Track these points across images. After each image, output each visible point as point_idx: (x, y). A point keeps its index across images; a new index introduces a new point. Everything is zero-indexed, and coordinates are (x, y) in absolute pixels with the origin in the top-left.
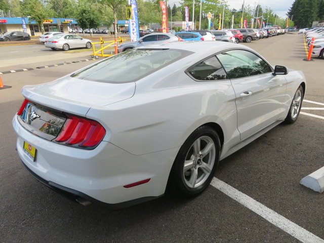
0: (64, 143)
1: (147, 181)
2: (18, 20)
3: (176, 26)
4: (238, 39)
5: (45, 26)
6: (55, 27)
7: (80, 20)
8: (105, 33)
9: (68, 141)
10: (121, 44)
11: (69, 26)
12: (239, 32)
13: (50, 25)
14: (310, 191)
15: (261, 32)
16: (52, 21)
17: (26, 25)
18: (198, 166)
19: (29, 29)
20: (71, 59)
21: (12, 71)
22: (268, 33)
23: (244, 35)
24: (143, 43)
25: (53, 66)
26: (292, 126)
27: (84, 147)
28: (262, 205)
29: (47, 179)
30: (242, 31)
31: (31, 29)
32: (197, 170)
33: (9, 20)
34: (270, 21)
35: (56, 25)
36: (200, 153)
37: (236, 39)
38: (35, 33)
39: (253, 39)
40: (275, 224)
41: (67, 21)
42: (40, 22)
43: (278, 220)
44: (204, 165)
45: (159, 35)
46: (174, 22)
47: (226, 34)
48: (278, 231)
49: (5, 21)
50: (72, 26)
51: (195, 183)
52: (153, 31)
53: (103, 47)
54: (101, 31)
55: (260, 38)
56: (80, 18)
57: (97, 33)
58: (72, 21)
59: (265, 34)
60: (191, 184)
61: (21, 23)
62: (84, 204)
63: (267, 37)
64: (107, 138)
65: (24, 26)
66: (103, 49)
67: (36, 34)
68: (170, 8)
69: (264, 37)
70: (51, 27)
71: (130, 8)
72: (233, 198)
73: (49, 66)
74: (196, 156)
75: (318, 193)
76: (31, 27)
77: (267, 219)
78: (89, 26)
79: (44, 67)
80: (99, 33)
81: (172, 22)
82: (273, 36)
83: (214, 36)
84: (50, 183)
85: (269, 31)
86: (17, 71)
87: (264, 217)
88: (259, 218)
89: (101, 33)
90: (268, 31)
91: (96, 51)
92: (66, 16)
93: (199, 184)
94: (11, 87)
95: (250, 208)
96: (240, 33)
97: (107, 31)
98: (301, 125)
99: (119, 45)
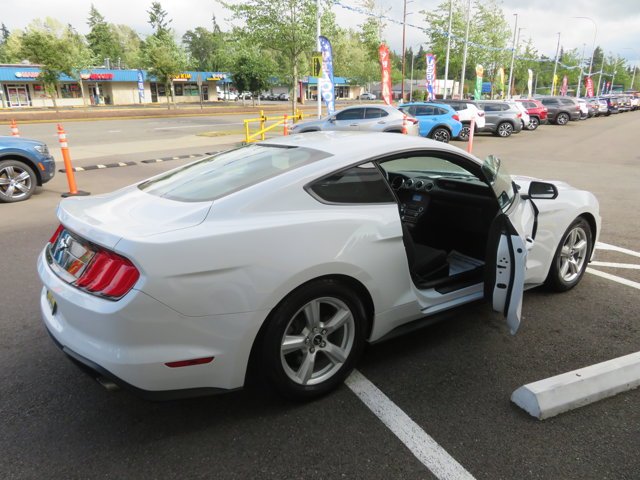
0: (99, 293)
1: (208, 360)
2: (132, 74)
3: (420, 89)
4: (537, 117)
5: (177, 85)
6: (194, 87)
7: (237, 76)
8: (284, 100)
9: (105, 291)
10: (299, 123)
11: (220, 85)
12: (539, 105)
13: (186, 84)
14: (522, 413)
15: (593, 104)
16: (191, 76)
17: (145, 83)
18: (317, 349)
19: (149, 91)
20: (207, 147)
21: (99, 166)
22: (610, 107)
23: (549, 111)
24: (337, 122)
25: (171, 159)
26: (562, 297)
27: (106, 297)
28: (417, 428)
29: (63, 343)
30: (545, 102)
31: (152, 91)
32: (315, 354)
33: (118, 75)
34: (620, 81)
35: (195, 84)
36: (322, 325)
37: (531, 117)
38: (158, 98)
39: (571, 117)
40: (421, 459)
41: (217, 76)
42: (165, 79)
43: (432, 453)
44: (329, 347)
45: (368, 109)
46: (419, 81)
47: (508, 108)
48: (420, 472)
49: (110, 76)
50: (224, 86)
51: (308, 377)
52: (374, 97)
53: (265, 127)
54: (276, 95)
55: (590, 116)
56: (237, 72)
57: (268, 99)
58: (225, 76)
59: (603, 107)
60: (300, 377)
61: (135, 79)
62: (108, 386)
63: (607, 114)
64: (139, 284)
65: (141, 85)
66: (264, 130)
67: (162, 100)
68: (412, 53)
69: (599, 115)
70: (186, 87)
71: (319, 58)
72: (373, 410)
73: (164, 160)
74: (313, 331)
75: (535, 419)
76: (153, 87)
77: (414, 451)
78: (248, 88)
79: (155, 161)
80: (273, 100)
81: (412, 81)
82: (622, 112)
83: (483, 112)
84: (64, 349)
85: (612, 102)
86: (108, 166)
87: (410, 446)
88: (401, 447)
89: (276, 100)
90: (609, 102)
91: (251, 133)
92: (216, 69)
93: (317, 379)
94: (88, 194)
95: (393, 430)
96: (542, 105)
97: (287, 96)
98: (583, 296)
99: (292, 126)
